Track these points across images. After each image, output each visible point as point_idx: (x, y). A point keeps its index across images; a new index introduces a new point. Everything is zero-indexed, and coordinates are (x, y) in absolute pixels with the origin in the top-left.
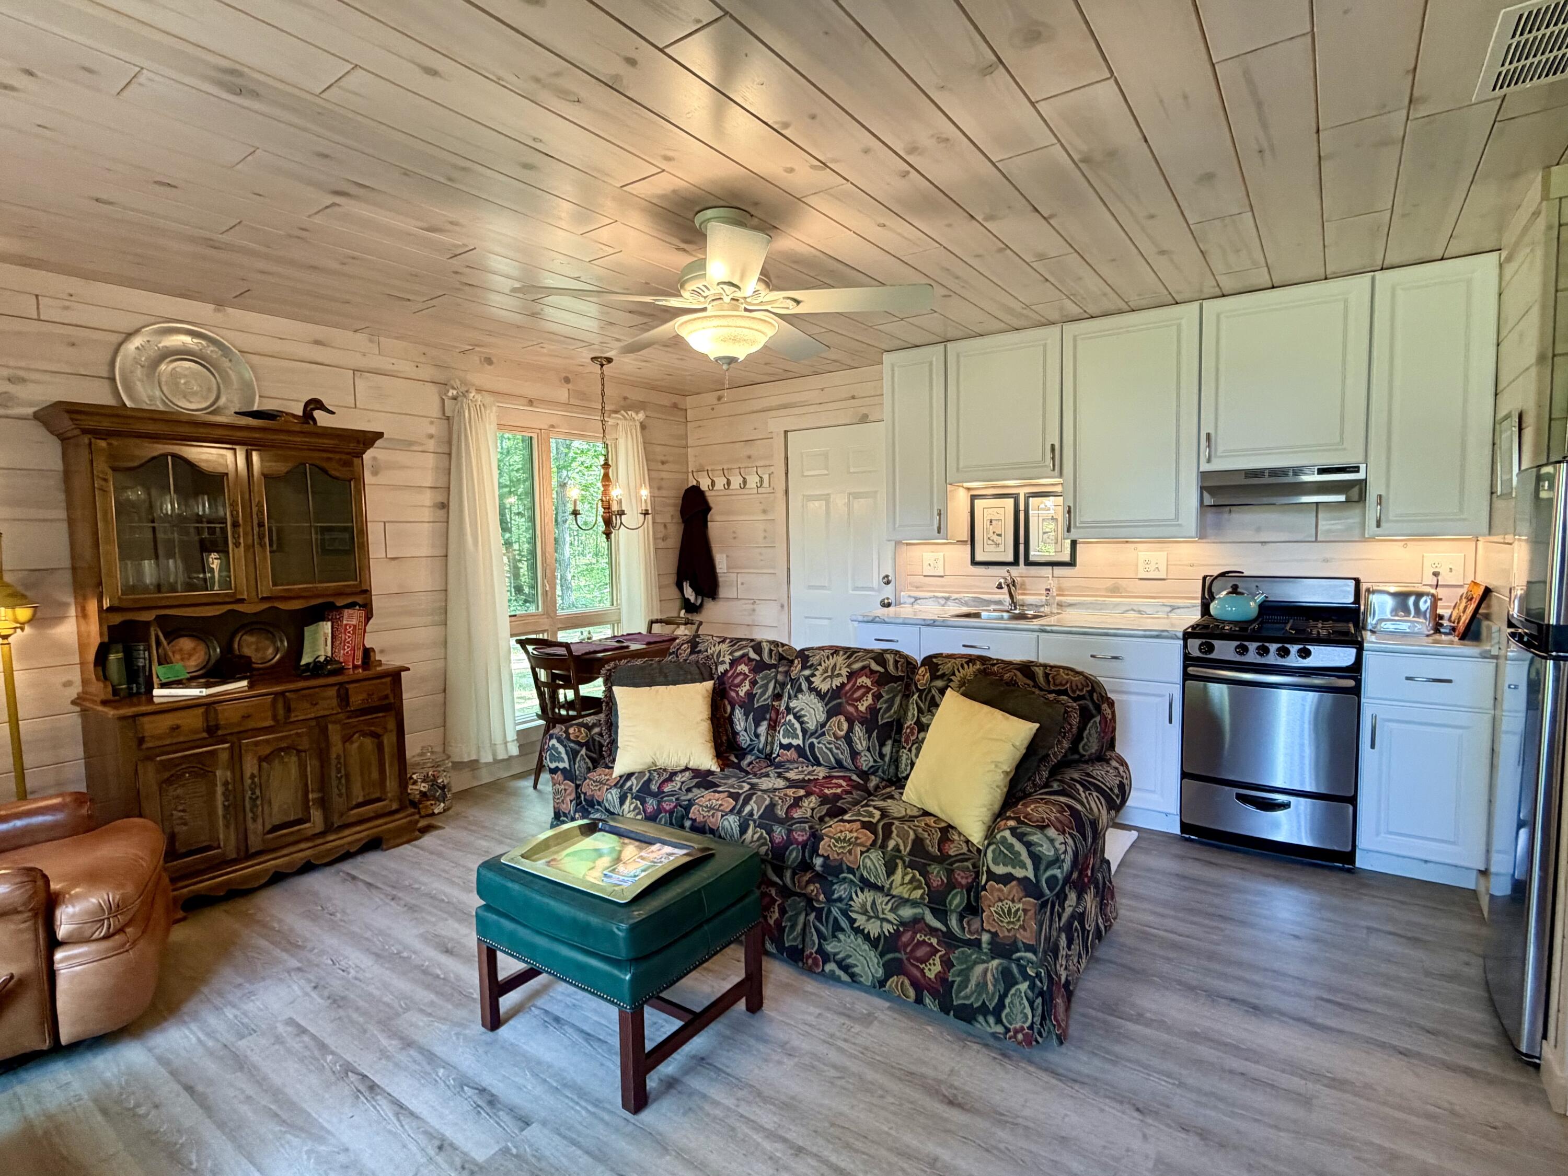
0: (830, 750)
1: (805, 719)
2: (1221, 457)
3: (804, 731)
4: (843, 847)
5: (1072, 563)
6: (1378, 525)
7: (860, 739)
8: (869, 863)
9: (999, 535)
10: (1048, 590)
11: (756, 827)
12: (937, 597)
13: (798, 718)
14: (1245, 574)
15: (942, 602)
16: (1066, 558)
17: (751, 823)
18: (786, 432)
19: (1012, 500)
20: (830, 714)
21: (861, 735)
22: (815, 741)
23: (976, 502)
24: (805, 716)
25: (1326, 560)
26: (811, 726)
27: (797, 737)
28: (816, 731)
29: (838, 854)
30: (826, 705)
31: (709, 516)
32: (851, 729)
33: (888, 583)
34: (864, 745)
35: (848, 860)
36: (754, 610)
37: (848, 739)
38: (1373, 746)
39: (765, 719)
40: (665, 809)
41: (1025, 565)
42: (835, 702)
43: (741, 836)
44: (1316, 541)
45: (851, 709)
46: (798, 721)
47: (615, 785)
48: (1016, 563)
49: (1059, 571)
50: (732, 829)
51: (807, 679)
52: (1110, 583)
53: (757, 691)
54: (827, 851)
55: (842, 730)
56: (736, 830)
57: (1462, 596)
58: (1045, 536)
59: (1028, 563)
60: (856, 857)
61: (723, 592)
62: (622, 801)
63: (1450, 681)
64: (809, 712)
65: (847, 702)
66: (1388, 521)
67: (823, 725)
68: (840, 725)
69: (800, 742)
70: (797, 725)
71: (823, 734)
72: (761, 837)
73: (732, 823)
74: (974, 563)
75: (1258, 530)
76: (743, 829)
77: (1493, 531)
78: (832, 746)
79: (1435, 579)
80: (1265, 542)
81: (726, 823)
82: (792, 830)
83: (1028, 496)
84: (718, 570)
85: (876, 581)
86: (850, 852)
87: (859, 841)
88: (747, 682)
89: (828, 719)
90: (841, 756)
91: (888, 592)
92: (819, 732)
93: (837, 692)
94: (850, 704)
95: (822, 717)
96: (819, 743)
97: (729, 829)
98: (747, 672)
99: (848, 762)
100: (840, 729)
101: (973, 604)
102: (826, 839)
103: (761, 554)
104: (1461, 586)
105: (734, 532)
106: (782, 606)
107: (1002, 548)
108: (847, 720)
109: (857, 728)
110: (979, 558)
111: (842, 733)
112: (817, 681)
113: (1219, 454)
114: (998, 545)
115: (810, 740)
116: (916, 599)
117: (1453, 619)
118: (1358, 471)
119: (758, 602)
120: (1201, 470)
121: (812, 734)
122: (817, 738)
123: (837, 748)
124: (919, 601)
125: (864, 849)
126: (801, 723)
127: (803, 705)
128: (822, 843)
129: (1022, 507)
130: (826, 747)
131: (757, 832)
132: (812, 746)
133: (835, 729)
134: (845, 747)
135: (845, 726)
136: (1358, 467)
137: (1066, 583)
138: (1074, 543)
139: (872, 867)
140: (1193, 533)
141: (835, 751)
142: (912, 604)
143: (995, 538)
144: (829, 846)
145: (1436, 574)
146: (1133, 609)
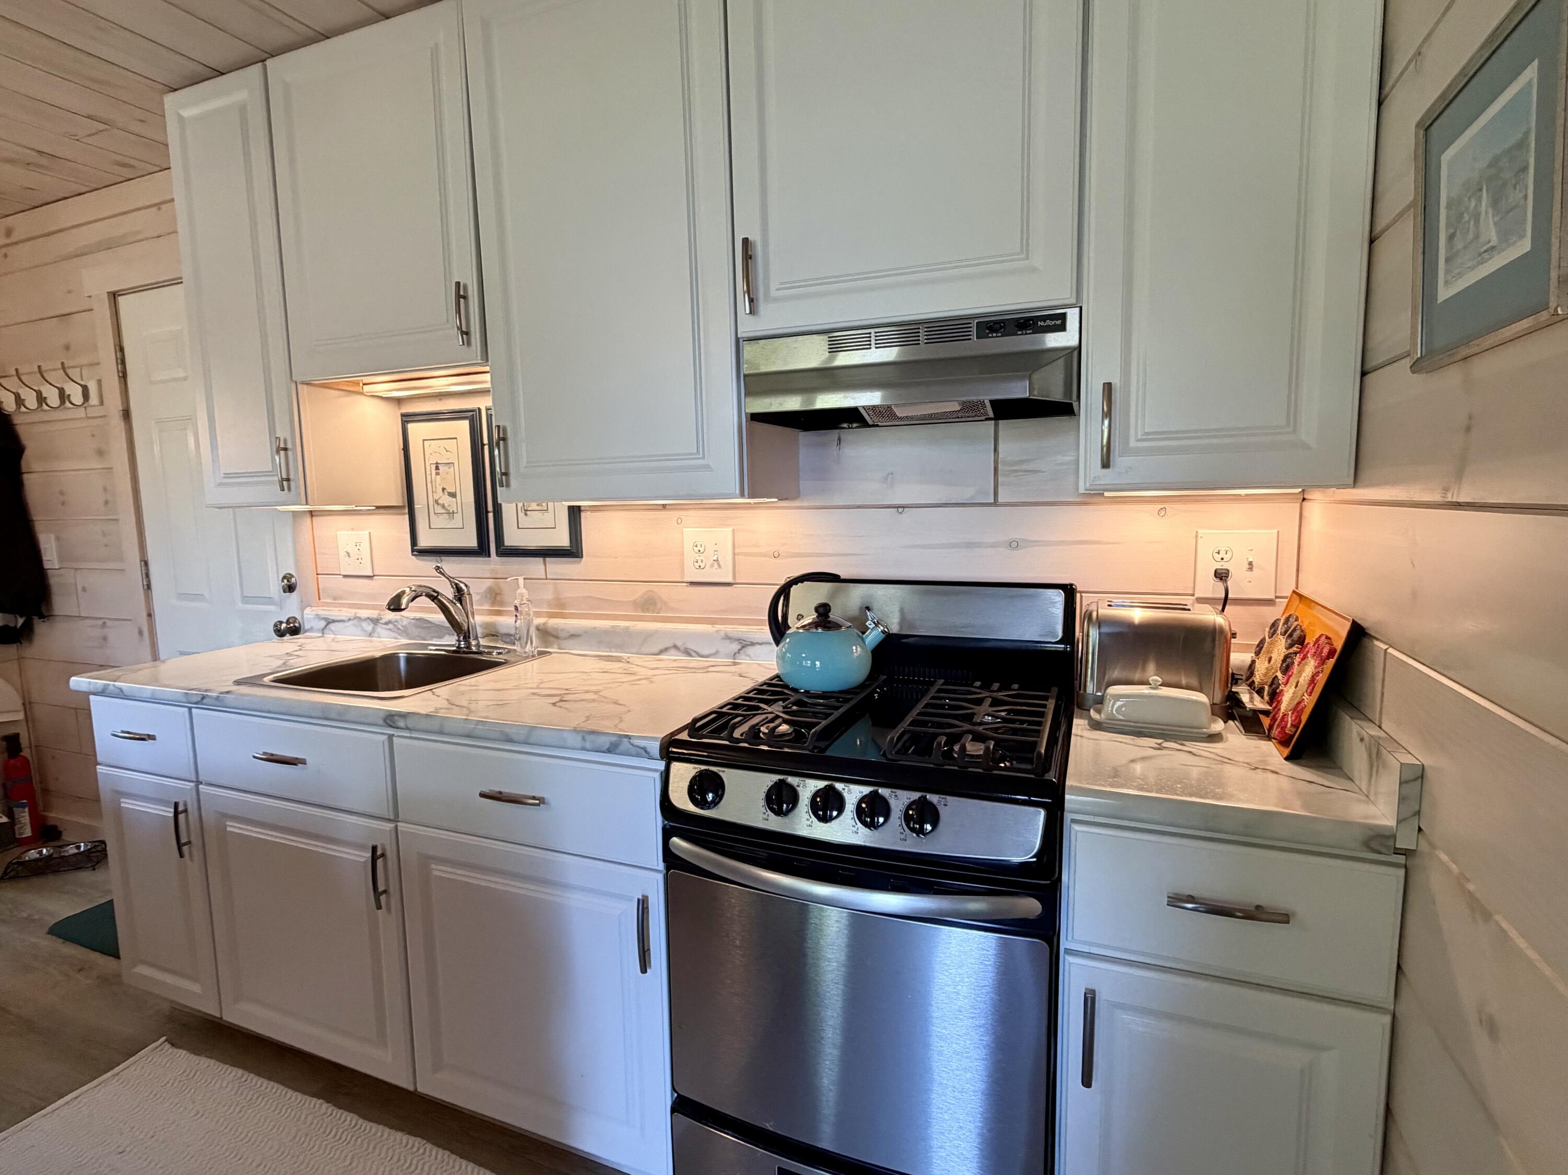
2: (776, 300)
5: (573, 552)
6: (1106, 464)
9: (453, 495)
12: (360, 619)
15: (369, 627)
16: (562, 539)
18: (114, 296)
19: (465, 424)
23: (410, 426)
31: (23, 463)
33: (290, 588)
36: (105, 639)
38: (1087, 1081)
41: (499, 554)
44: (995, 503)
48: (483, 550)
49: (553, 565)
52: (640, 591)
57: (1274, 625)
59: (503, 551)
61: (61, 604)
63: (1284, 918)
66: (1126, 451)
74: (416, 550)
75: (889, 479)
77: (1364, 475)
79: (1220, 586)
80: (903, 507)
84: (47, 565)
85: (275, 587)
91: (291, 607)
103: (104, 534)
104: (1269, 602)
105: (62, 493)
106: (141, 633)
107: (457, 520)
110: (423, 541)
113: (774, 293)
114: (451, 514)
116: (329, 622)
117: (1257, 679)
118: (1062, 328)
119: (109, 623)
120: (742, 332)
124: (332, 626)
129: (485, 437)
136: (1063, 317)
137: (569, 591)
138: (575, 513)
140: (733, 484)
142: (323, 631)
143: (446, 500)
145: (1221, 576)
146: (675, 647)
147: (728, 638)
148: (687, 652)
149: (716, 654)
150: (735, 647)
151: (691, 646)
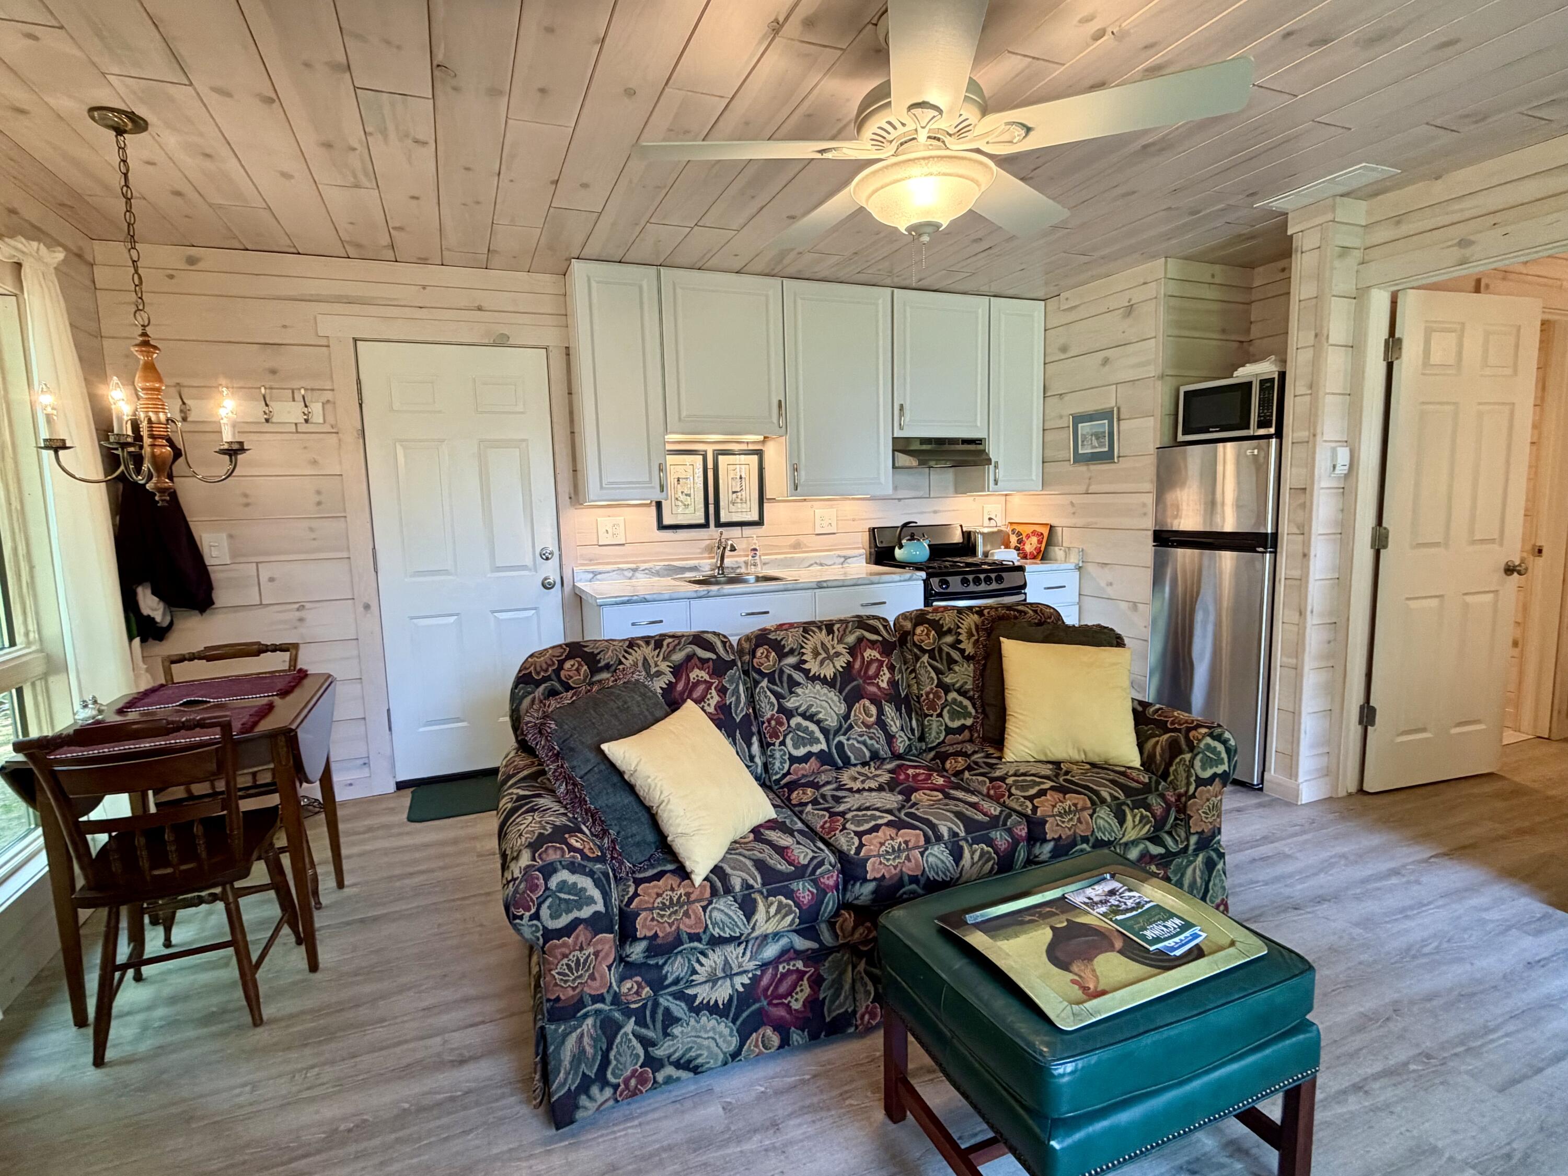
0: (864, 743)
1: (821, 716)
3: (825, 732)
4: (1071, 819)
5: (760, 523)
6: (996, 484)
7: (893, 720)
8: (1101, 822)
9: (689, 495)
10: (755, 550)
11: (971, 845)
13: (810, 718)
14: (919, 524)
16: (755, 517)
17: (963, 843)
20: (851, 701)
21: (893, 714)
22: (842, 739)
24: (818, 713)
25: (935, 512)
26: (832, 722)
27: (817, 741)
28: (841, 726)
29: (1070, 829)
30: (840, 693)
32: (881, 712)
33: (548, 558)
34: (898, 725)
35: (1081, 830)
36: (301, 619)
37: (881, 723)
39: (753, 734)
40: (828, 886)
41: (716, 526)
42: (849, 688)
43: (957, 866)
44: (929, 497)
45: (873, 689)
46: (812, 721)
47: (714, 893)
48: (706, 525)
49: (748, 531)
50: (943, 862)
51: (797, 667)
52: (792, 540)
53: (730, 699)
54: (1056, 832)
55: (871, 716)
56: (949, 860)
58: (735, 495)
59: (719, 524)
60: (1087, 823)
62: (748, 909)
64: (822, 707)
65: (864, 682)
67: (847, 717)
68: (865, 711)
69: (824, 746)
70: (813, 727)
71: (851, 727)
72: (983, 854)
73: (939, 855)
74: (662, 527)
76: (957, 855)
78: (865, 737)
79: (990, 523)
80: (900, 499)
81: (931, 859)
82: (1010, 829)
83: (718, 453)
84: (210, 562)
85: (530, 558)
86: (1079, 820)
87: (1079, 806)
88: (713, 691)
89: (850, 708)
90: (877, 746)
91: (548, 570)
92: (845, 726)
93: (847, 673)
94: (869, 684)
95: (842, 709)
96: (848, 739)
97: (939, 863)
98: (707, 677)
99: (884, 751)
100: (869, 715)
101: (666, 573)
102: (1050, 820)
103: (311, 529)
107: (691, 509)
108: (872, 702)
109: (887, 708)
110: (666, 521)
111: (873, 719)
112: (813, 666)
114: (686, 506)
115: (837, 739)
118: (981, 444)
120: (895, 436)
121: (836, 733)
122: (844, 734)
123: (871, 738)
125: (1090, 811)
126: (818, 723)
127: (811, 701)
128: (1047, 826)
129: (710, 465)
130: (858, 742)
131: (976, 851)
132: (840, 745)
133: (863, 716)
134: (880, 734)
135: (873, 710)
139: (1107, 825)
140: (890, 490)
141: (869, 742)
143: (682, 498)
144: (1058, 825)
145: (991, 519)
146: (816, 563)
147: (839, 556)
148: (821, 565)
149: (834, 564)
150: (843, 559)
151: (823, 562)
